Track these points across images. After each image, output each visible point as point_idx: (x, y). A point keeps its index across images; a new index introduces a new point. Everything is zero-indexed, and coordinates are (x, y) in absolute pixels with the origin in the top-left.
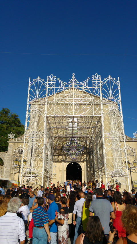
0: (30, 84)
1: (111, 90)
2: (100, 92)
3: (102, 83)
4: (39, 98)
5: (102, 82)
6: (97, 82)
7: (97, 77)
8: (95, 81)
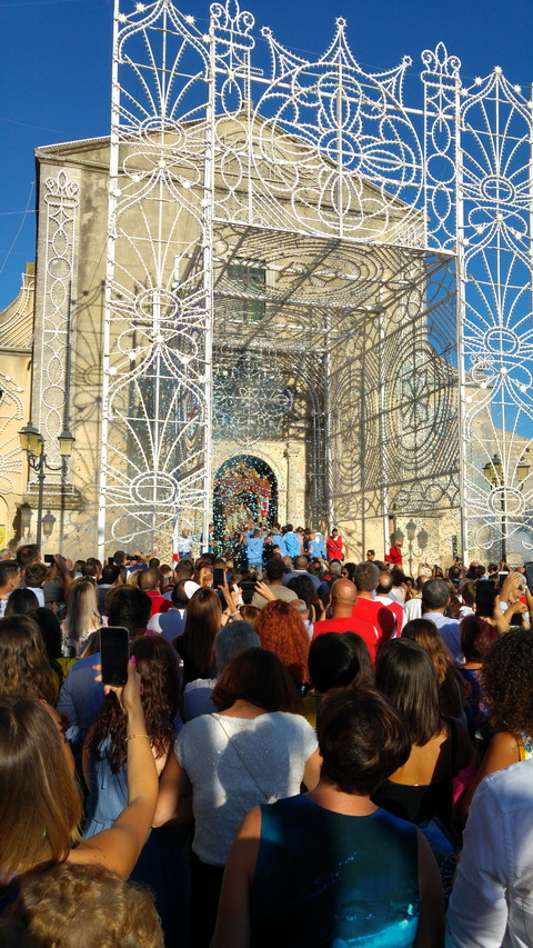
0: (121, 26)
1: (501, 139)
2: (453, 142)
3: (466, 98)
4: (176, 118)
5: (465, 92)
6: (442, 86)
7: (445, 62)
8: (437, 80)
